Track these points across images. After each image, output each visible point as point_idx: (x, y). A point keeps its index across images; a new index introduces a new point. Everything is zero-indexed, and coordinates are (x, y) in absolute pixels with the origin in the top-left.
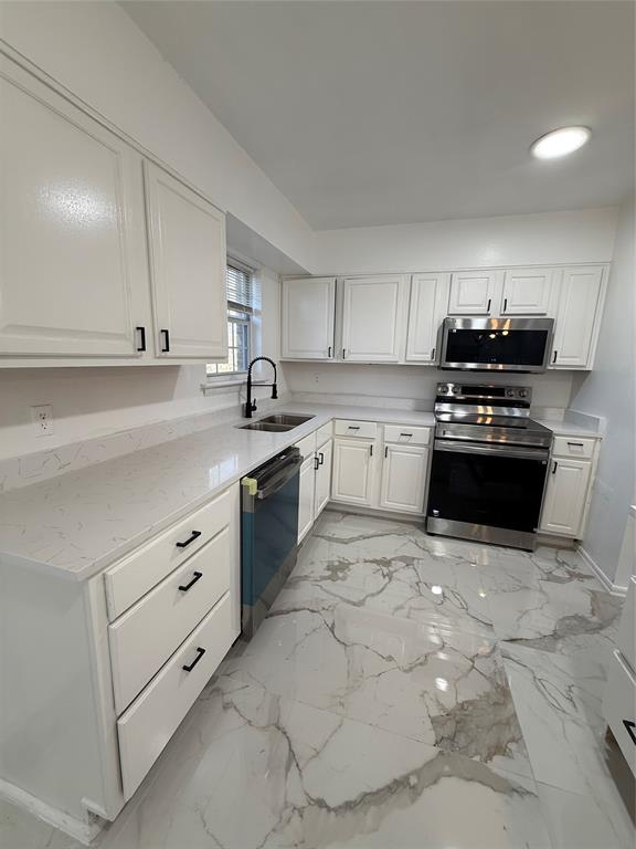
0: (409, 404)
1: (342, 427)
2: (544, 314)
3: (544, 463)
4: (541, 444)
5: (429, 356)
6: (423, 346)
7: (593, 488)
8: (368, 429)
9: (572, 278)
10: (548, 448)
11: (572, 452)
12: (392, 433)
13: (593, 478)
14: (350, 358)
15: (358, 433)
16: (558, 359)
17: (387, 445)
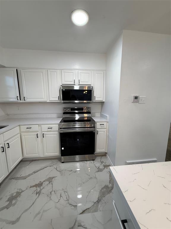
0: (55, 116)
1: (24, 128)
2: (90, 85)
3: (94, 132)
4: (93, 126)
5: (58, 99)
6: (55, 95)
7: (108, 137)
8: (35, 128)
9: (97, 74)
10: (95, 127)
11: (101, 127)
12: (45, 128)
13: (107, 134)
14: (28, 100)
15: (31, 130)
16: (96, 98)
17: (43, 133)
